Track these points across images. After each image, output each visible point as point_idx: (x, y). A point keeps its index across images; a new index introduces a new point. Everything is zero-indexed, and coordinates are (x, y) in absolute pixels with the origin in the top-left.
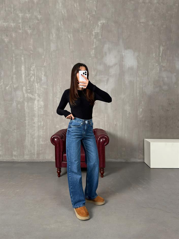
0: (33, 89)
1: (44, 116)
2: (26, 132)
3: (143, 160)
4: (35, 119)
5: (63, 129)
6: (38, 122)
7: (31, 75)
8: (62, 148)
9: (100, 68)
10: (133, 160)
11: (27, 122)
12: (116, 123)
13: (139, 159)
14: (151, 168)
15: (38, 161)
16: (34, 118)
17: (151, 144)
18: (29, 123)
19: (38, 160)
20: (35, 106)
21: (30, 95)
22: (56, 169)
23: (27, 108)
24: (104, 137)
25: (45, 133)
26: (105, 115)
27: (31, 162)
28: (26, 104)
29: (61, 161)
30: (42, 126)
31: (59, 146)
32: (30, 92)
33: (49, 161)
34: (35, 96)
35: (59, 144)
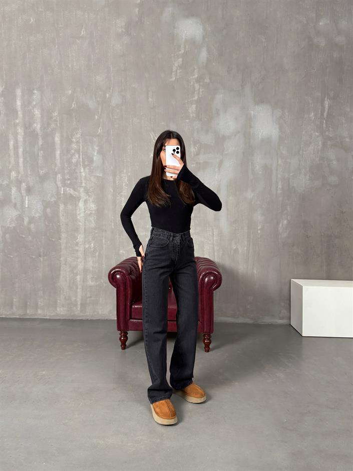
0: (76, 178)
1: (96, 231)
2: (60, 261)
3: (289, 321)
4: (79, 237)
5: (133, 256)
6: (85, 242)
7: (73, 151)
8: (129, 292)
9: (207, 139)
10: (268, 320)
11: (63, 241)
12: (235, 248)
13: (280, 319)
14: (303, 335)
15: (84, 318)
16: (76, 235)
17: (304, 288)
18: (66, 243)
19: (83, 316)
20: (80, 210)
21: (69, 190)
22: (117, 334)
23: (63, 215)
24: (211, 273)
25: (97, 265)
26: (214, 231)
27: (69, 319)
28: (62, 207)
29: (128, 318)
30: (92, 250)
31: (125, 289)
32: (70, 184)
33: (105, 319)
34: (79, 193)
35: (125, 284)
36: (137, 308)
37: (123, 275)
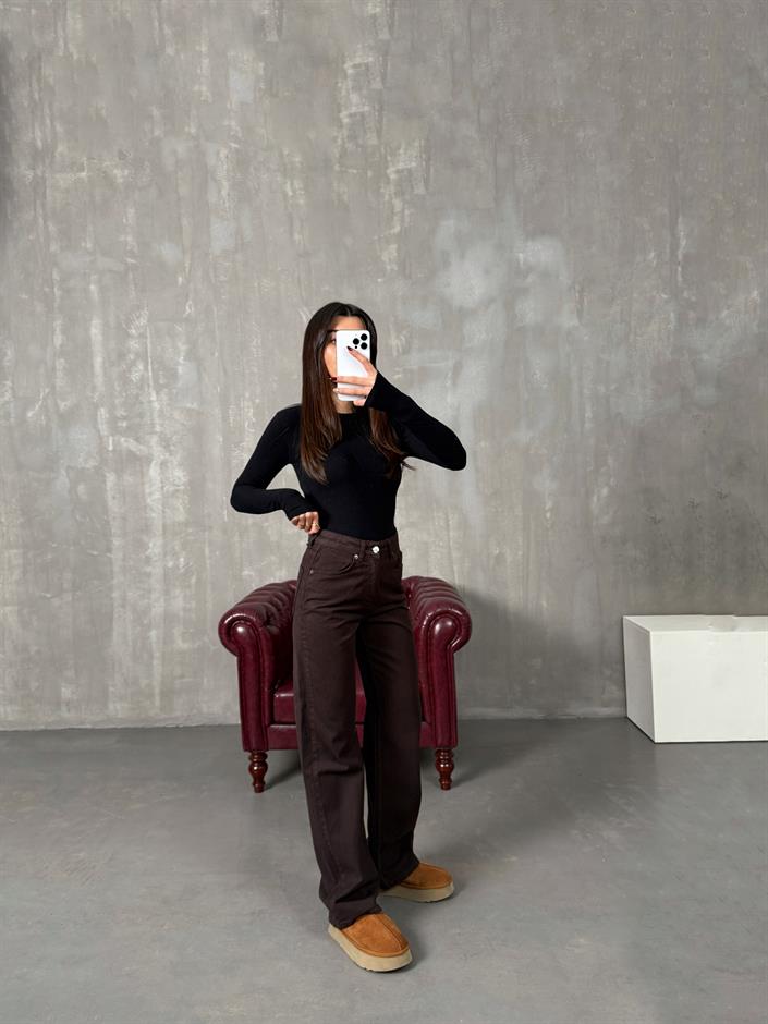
0: (141, 416)
1: (190, 530)
2: (112, 599)
3: (623, 710)
4: (151, 545)
5: (272, 581)
6: (165, 554)
7: (132, 357)
8: (266, 664)
9: (425, 318)
10: (578, 710)
11: (116, 556)
12: (497, 552)
13: (604, 707)
14: (656, 741)
15: (170, 724)
16: (145, 538)
17: (651, 633)
18: (124, 560)
19: (167, 719)
20: (151, 487)
21: (126, 441)
22: (244, 759)
23: (114, 498)
24: (447, 612)
25: (194, 604)
26: (450, 518)
27: (137, 729)
28: (111, 479)
29: (267, 723)
30: (182, 571)
31: (257, 658)
32: (128, 427)
34: (149, 447)
35: (256, 647)
36: (285, 698)
37: (251, 626)
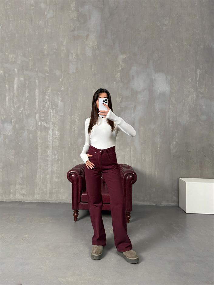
0: (48, 116)
1: (59, 148)
2: (37, 166)
3: (178, 204)
4: (49, 152)
5: (81, 163)
6: (52, 154)
7: (46, 100)
8: (80, 185)
9: (127, 93)
10: (164, 203)
11: (39, 154)
12: (144, 158)
13: (172, 203)
14: (187, 213)
15: (51, 202)
16: (47, 150)
17: (187, 183)
18: (41, 156)
19: (50, 200)
20: (49, 136)
21: (44, 123)
22: (72, 212)
23: (39, 138)
24: (130, 173)
25: (59, 169)
26: (131, 148)
27: (42, 203)
28: (39, 133)
29: (79, 202)
30: (57, 159)
31: (77, 183)
32: (44, 119)
33: (64, 202)
34: (50, 125)
35: (77, 181)
36: (85, 195)
37: (76, 175)
